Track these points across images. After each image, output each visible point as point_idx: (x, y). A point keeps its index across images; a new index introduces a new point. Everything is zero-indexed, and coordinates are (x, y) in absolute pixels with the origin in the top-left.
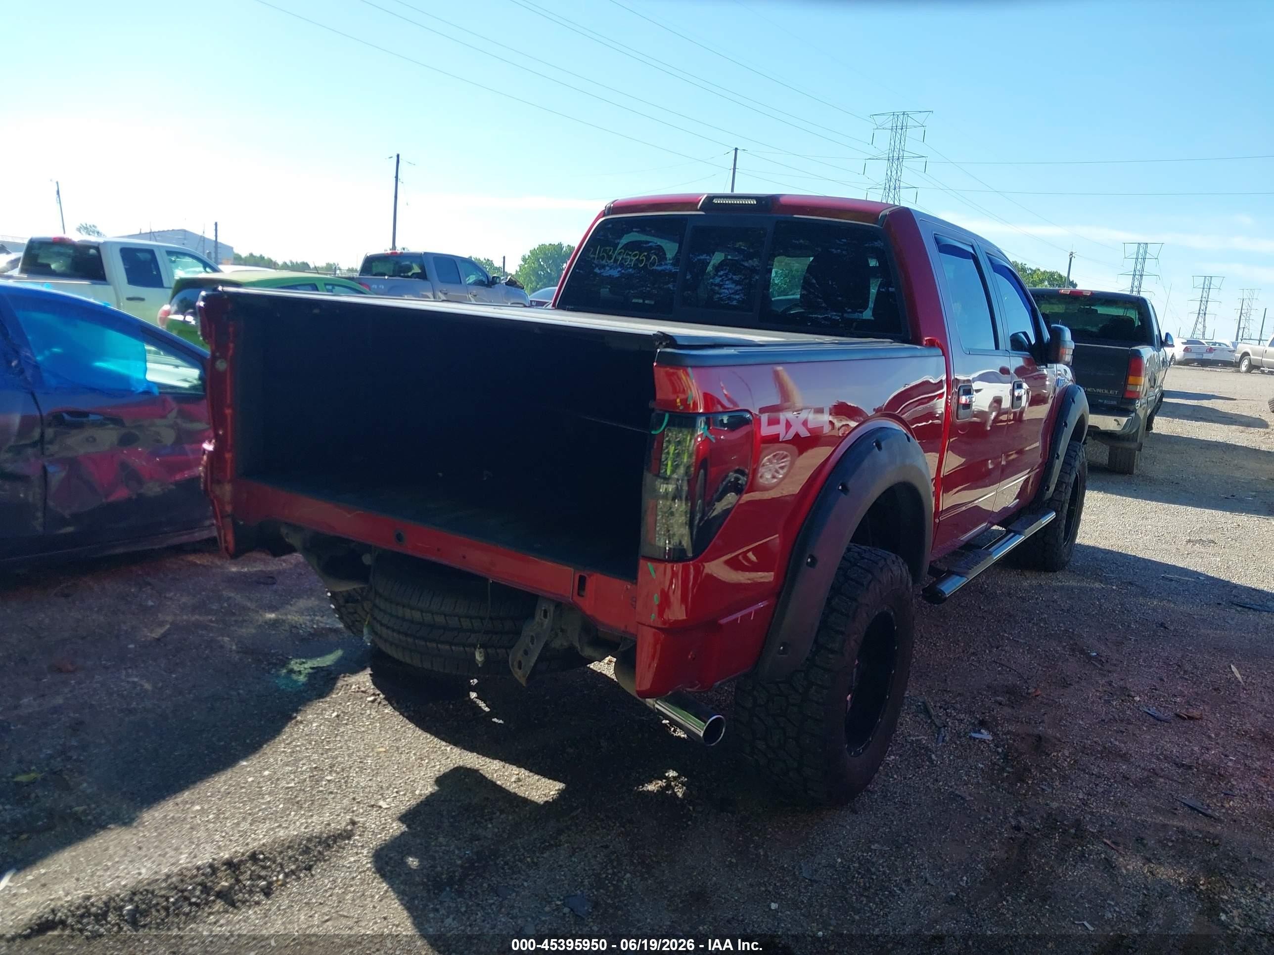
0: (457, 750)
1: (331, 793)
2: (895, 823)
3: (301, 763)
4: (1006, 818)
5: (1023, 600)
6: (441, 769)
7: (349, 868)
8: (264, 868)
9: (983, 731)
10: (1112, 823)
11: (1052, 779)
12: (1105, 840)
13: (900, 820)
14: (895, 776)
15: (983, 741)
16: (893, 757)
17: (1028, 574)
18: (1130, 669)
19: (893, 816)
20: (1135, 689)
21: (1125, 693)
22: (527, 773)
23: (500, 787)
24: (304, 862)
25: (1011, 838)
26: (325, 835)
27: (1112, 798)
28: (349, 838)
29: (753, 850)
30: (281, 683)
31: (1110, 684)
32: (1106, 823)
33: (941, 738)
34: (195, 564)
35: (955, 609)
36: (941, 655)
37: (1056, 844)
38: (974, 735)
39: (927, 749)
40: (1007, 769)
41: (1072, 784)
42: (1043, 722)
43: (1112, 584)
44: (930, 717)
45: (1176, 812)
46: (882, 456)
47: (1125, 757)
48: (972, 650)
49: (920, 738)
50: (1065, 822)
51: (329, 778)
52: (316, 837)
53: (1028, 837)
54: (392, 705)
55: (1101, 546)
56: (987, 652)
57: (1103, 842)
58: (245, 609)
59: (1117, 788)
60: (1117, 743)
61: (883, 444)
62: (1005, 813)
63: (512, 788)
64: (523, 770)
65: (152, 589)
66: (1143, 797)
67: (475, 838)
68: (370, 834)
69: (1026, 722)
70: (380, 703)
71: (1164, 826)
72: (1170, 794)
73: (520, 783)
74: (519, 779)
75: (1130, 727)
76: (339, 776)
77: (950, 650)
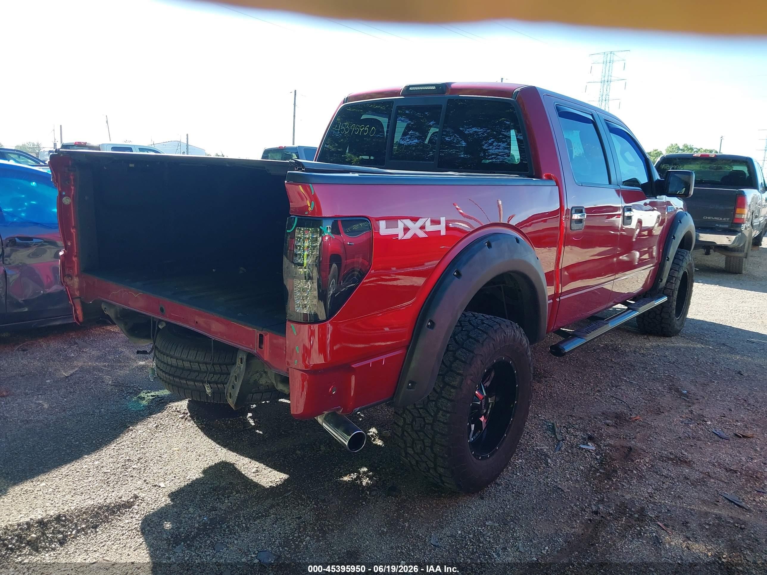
0: (225, 450)
1: (132, 476)
2: (508, 507)
3: (121, 456)
4: (590, 505)
5: (644, 355)
6: (210, 463)
7: (123, 527)
8: (64, 526)
9: (589, 444)
10: (668, 510)
11: (632, 478)
12: (659, 523)
13: (513, 505)
14: (518, 474)
15: (587, 451)
16: (520, 461)
17: (651, 338)
18: (708, 402)
19: (508, 501)
20: (709, 416)
21: (701, 419)
22: (264, 467)
23: (244, 475)
24: (93, 523)
25: (590, 520)
26: (113, 505)
27: (672, 493)
28: (130, 508)
29: (401, 523)
30: (130, 405)
31: (691, 412)
32: (663, 511)
33: (558, 448)
34: (110, 332)
35: (594, 361)
36: (576, 392)
37: (622, 524)
38: (582, 446)
39: (546, 455)
40: (600, 470)
41: (645, 482)
42: (635, 438)
43: (709, 345)
44: (555, 434)
45: (717, 503)
46: (493, 252)
47: (688, 463)
48: (598, 389)
49: (543, 447)
50: (633, 509)
51: (134, 467)
52: (105, 506)
53: (603, 519)
54: (194, 420)
55: (708, 320)
56: (609, 390)
57: (657, 524)
58: (128, 358)
59: (678, 485)
60: (686, 454)
61: (493, 244)
62: (590, 501)
63: (251, 476)
64: (262, 465)
65: (77, 347)
66: (696, 492)
67: (214, 509)
68: (145, 504)
69: (623, 438)
70: (187, 419)
71: (706, 514)
72: (717, 491)
73: (257, 474)
74: (257, 470)
75: (699, 443)
76: (142, 465)
77: (583, 388)
